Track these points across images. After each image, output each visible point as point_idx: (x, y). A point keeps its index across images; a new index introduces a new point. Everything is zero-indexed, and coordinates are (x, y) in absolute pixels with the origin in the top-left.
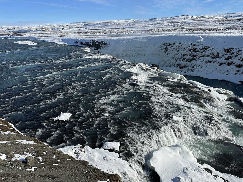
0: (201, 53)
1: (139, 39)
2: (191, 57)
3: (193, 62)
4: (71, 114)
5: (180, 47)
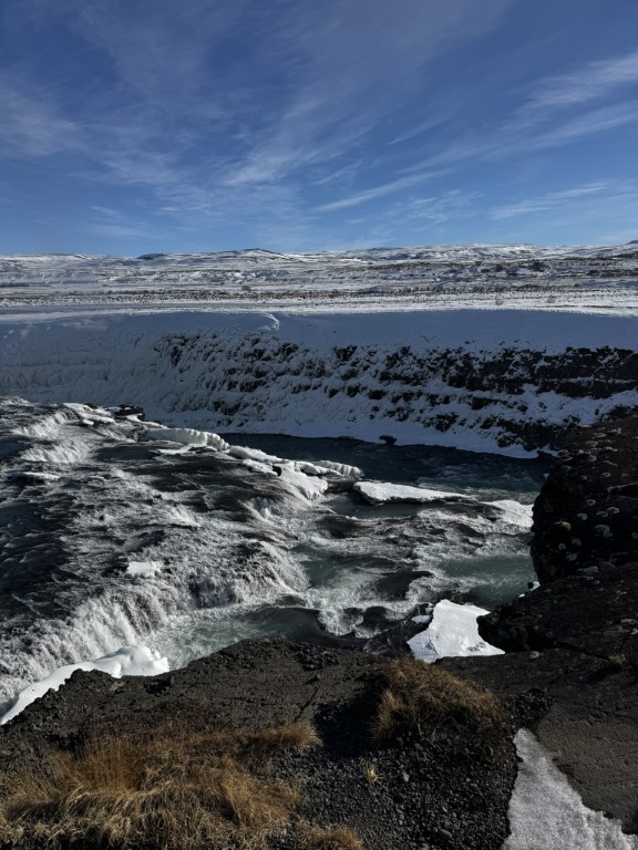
0: (276, 364)
1: (78, 324)
2: (251, 378)
3: (260, 391)
5: (216, 349)
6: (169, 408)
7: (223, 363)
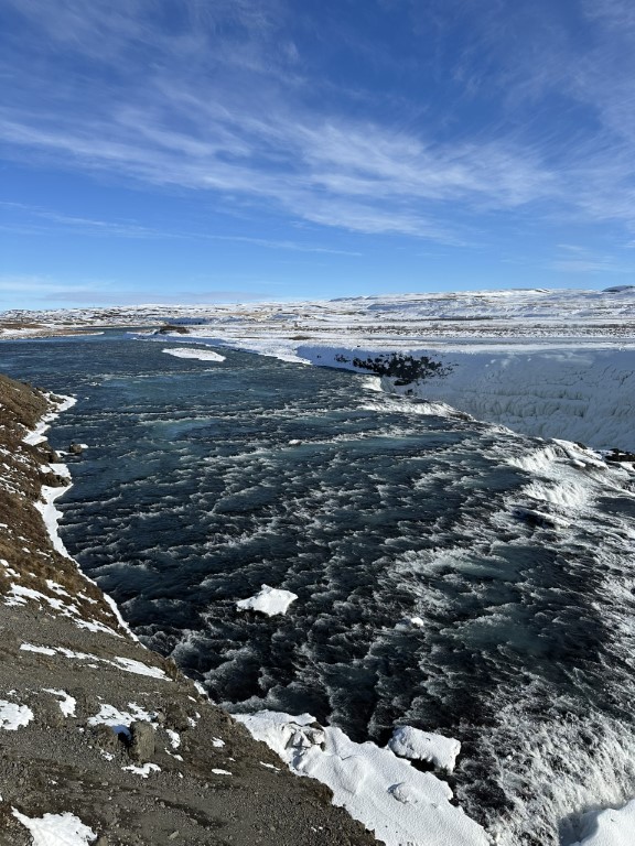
1: (561, 356)
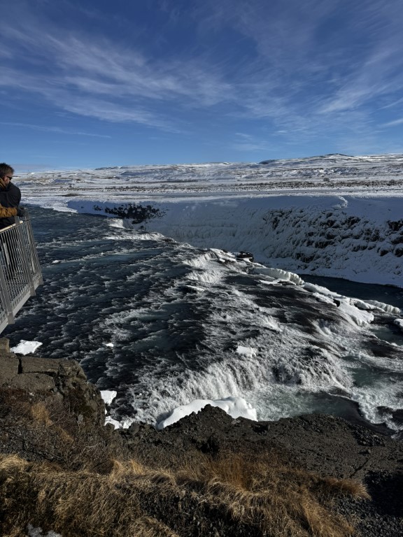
0: (343, 230)
2: (324, 239)
3: (329, 248)
4: (41, 344)
5: (302, 219)
6: (268, 255)
7: (305, 228)
